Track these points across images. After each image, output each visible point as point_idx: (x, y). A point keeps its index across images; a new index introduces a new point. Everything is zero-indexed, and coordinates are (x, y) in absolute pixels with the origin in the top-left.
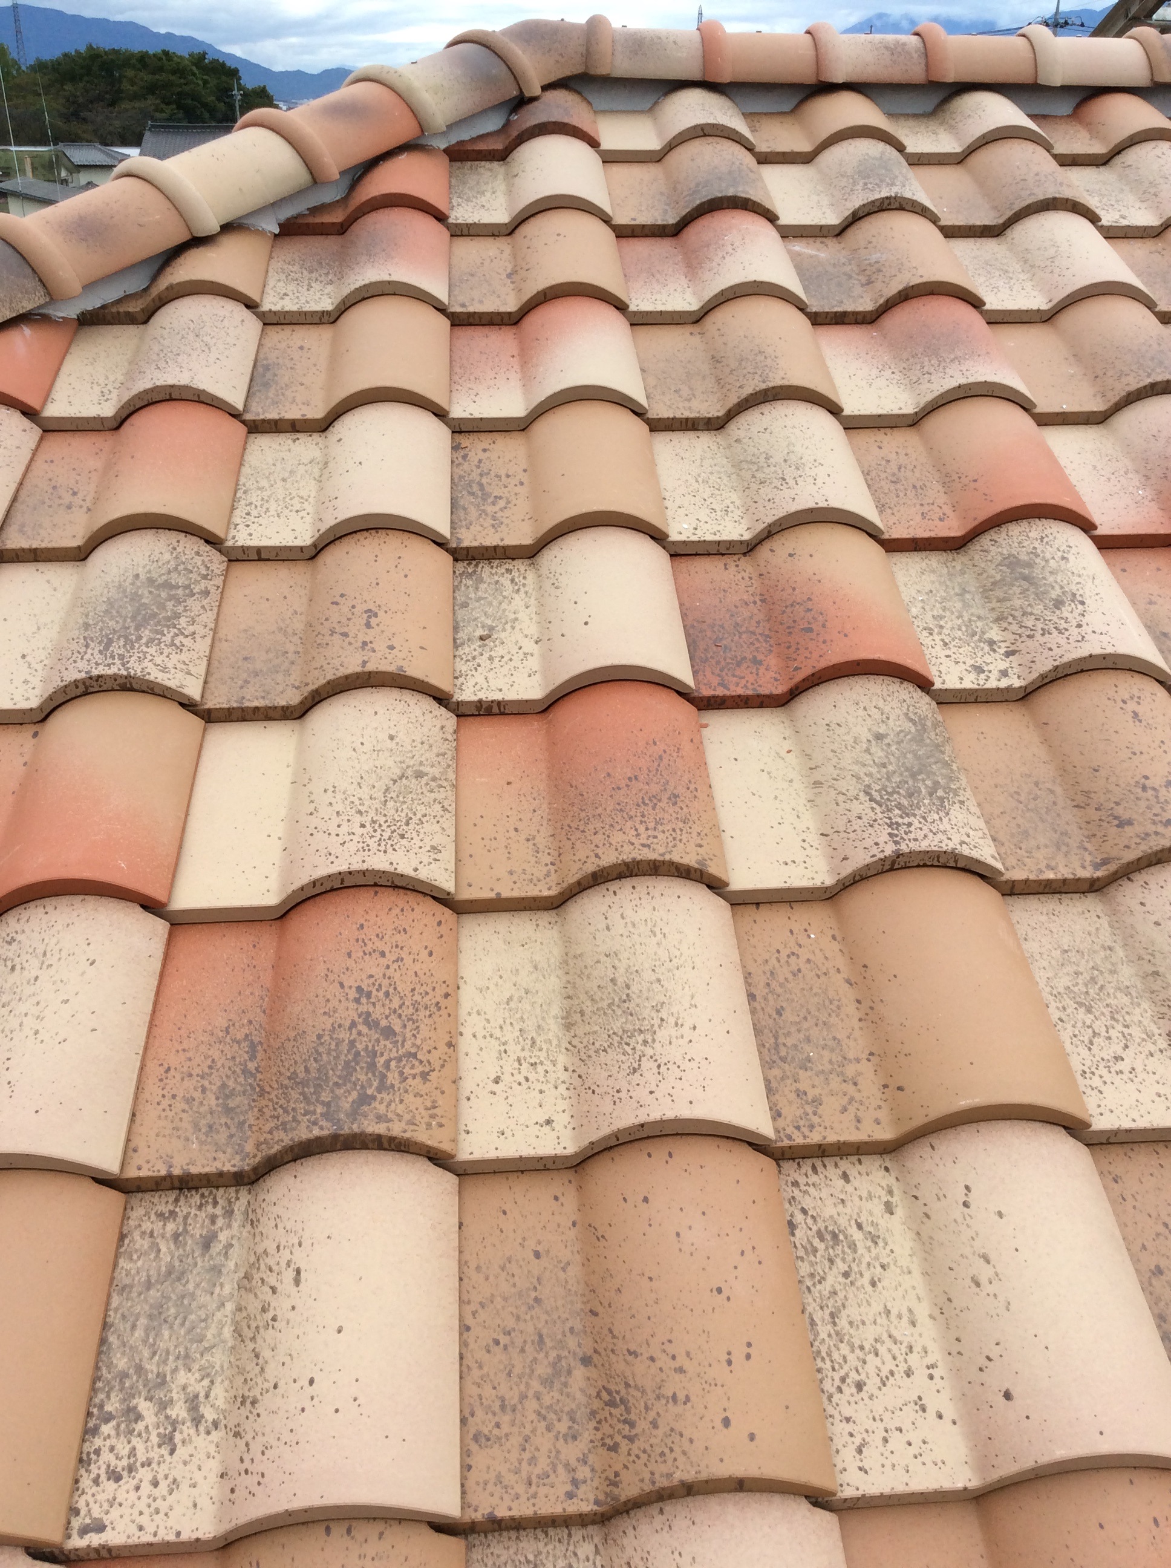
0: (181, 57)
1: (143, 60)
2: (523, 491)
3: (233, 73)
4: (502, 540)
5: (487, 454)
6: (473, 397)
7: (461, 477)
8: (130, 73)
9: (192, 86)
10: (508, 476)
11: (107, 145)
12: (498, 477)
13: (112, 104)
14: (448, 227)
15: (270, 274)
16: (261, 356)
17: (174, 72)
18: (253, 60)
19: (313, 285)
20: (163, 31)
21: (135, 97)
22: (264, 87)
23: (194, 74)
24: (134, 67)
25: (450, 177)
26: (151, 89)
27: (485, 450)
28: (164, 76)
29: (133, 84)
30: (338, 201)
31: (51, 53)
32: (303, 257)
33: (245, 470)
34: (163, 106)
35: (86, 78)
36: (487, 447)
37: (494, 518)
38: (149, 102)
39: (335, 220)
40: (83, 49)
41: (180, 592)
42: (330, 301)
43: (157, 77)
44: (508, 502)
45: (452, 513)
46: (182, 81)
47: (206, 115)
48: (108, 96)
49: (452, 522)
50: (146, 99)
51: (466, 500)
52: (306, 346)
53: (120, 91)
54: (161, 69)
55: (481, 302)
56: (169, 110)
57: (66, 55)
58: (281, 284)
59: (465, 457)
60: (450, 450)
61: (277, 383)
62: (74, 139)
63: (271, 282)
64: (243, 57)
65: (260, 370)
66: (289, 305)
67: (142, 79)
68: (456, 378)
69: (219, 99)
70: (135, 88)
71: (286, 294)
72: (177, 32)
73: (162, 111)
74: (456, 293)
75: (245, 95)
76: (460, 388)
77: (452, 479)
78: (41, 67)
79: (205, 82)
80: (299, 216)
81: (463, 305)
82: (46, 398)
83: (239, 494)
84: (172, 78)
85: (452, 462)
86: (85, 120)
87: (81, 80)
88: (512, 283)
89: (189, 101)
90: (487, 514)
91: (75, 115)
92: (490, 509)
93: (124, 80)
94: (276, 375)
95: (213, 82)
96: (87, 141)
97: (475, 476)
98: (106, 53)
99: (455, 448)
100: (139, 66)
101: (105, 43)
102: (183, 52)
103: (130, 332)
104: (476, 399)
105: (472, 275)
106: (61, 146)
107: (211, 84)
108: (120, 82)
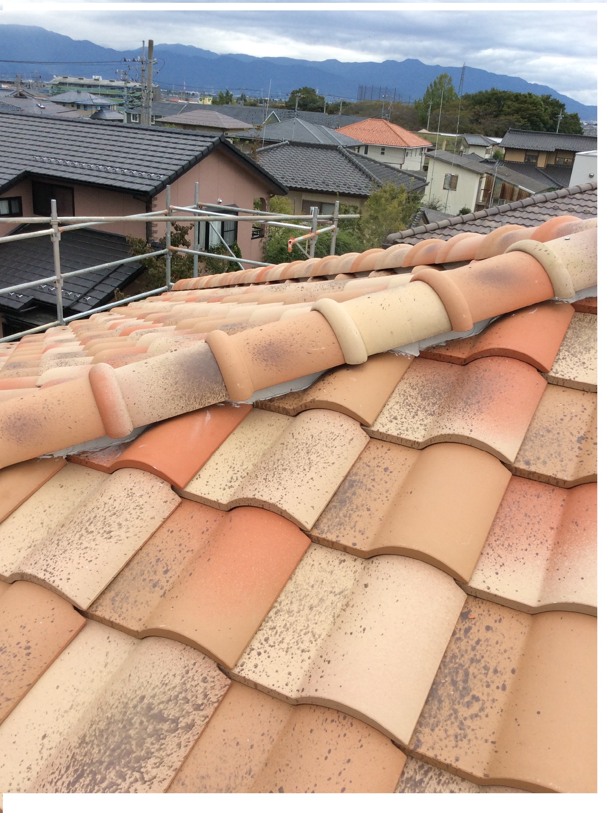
0: (537, 97)
1: (517, 98)
2: (501, 696)
3: (562, 106)
4: (457, 760)
5: (489, 634)
6: (498, 566)
7: (454, 657)
8: (509, 103)
9: (539, 110)
10: (496, 671)
11: (487, 136)
12: (486, 668)
13: (496, 116)
14: (546, 379)
15: (394, 395)
16: (355, 470)
17: (531, 103)
18: (576, 99)
19: (419, 413)
20: (533, 83)
21: (509, 114)
22: (577, 114)
23: (541, 105)
24: (512, 100)
25: (569, 328)
26: (517, 111)
27: (488, 628)
28: (526, 106)
29: (509, 107)
30: (471, 338)
31: (473, 91)
32: (425, 383)
33: (290, 586)
34: (521, 120)
35: (487, 104)
36: (492, 624)
37: (461, 726)
38: (514, 117)
39: (460, 356)
40: (489, 90)
41: (166, 726)
42: (423, 432)
43: (522, 105)
44: (482, 709)
45: (427, 702)
46: (535, 108)
47: (542, 125)
48: (494, 113)
49: (422, 715)
50: (513, 115)
51: (446, 690)
52: (391, 469)
53: (501, 111)
54: (525, 102)
55: (545, 463)
56: (523, 121)
57: (480, 92)
58: (397, 407)
59: (467, 630)
60: (459, 614)
61: (351, 503)
62: (472, 132)
63: (391, 403)
64: (571, 97)
65: (347, 484)
66: (392, 429)
67: (514, 106)
68: (492, 539)
69: (551, 119)
70: (509, 110)
71: (395, 418)
72: (539, 83)
73: (520, 122)
74: (527, 447)
75: (565, 118)
76: (491, 552)
77: (445, 657)
78: (467, 97)
79: (546, 109)
80: (438, 347)
81: (528, 463)
82: (195, 475)
83: (272, 614)
84: (530, 106)
85: (454, 634)
86: (480, 123)
87: (484, 104)
88: (580, 448)
89: (535, 118)
90: (456, 718)
91: (477, 120)
92: (463, 712)
93: (505, 106)
94: (354, 494)
95: (550, 110)
96: (479, 133)
97: (465, 660)
98: (500, 93)
99: (464, 615)
100: (514, 99)
101: (501, 88)
102: (538, 94)
103: (281, 421)
104: (499, 571)
105: (549, 431)
106: (464, 135)
107: (549, 111)
108: (503, 106)
